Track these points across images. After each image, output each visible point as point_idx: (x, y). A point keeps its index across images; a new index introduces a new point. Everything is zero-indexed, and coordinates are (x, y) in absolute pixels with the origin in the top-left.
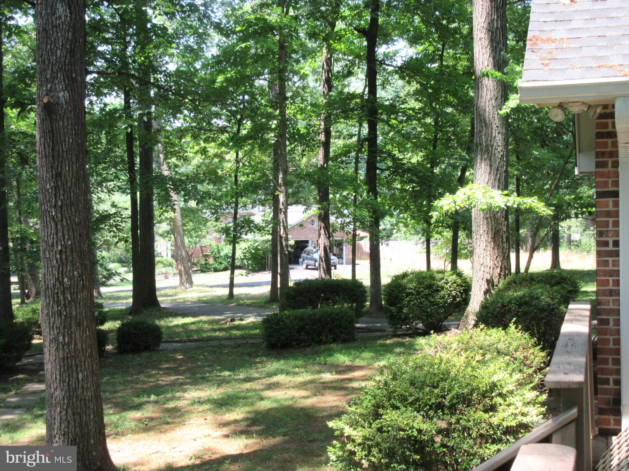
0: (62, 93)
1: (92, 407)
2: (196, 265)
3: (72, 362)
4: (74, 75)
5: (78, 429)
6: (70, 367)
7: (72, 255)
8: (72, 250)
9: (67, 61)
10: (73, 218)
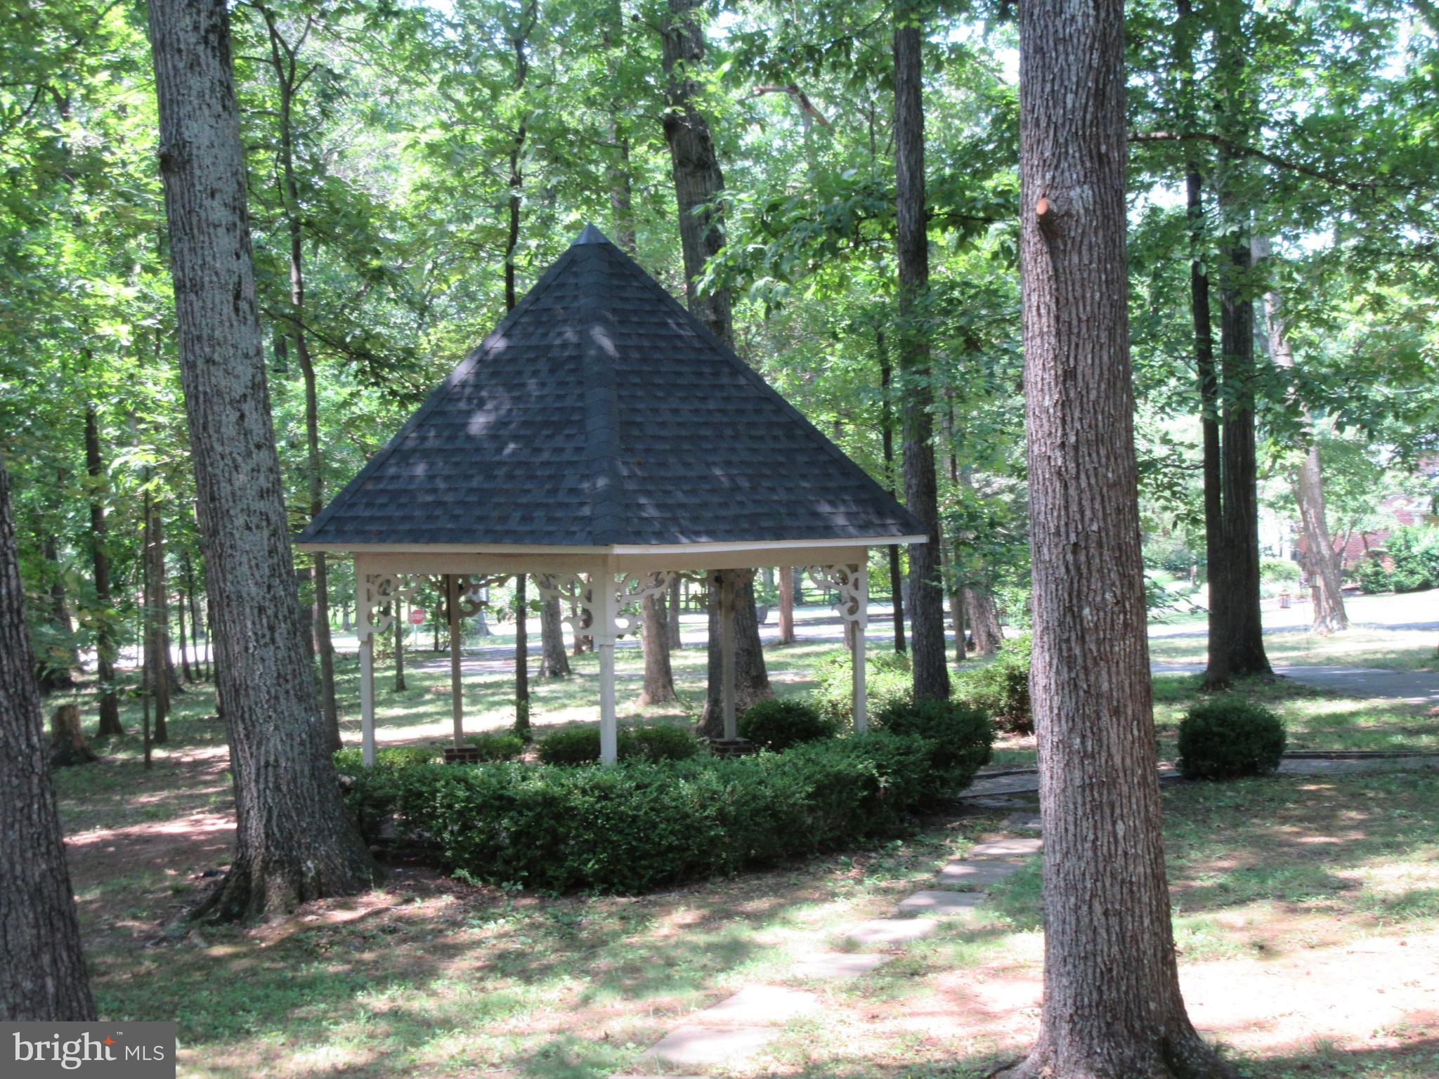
0: (1078, 190)
1: (1145, 899)
2: (1349, 574)
3: (1101, 795)
4: (1103, 148)
5: (1115, 949)
6: (1097, 807)
7: (1101, 555)
8: (1100, 545)
9: (1089, 117)
10: (1102, 470)
